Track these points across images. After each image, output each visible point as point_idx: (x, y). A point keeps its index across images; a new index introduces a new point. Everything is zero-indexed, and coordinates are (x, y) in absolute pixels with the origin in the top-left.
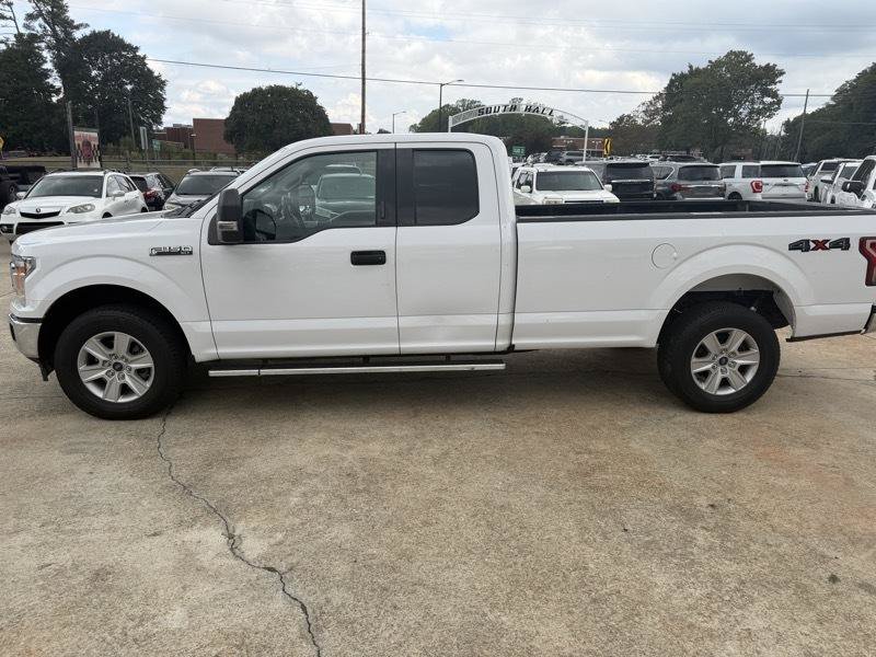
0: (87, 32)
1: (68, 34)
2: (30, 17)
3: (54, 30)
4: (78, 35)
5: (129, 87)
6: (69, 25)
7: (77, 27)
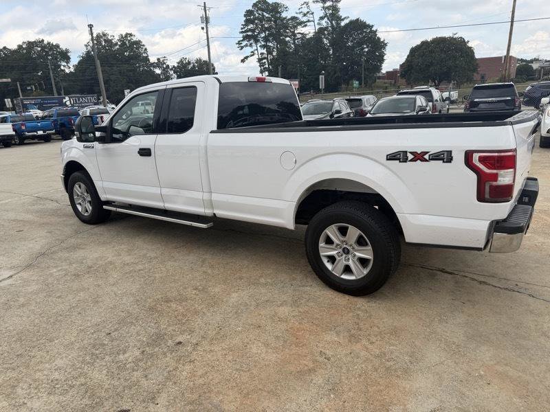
0: (347, 21)
1: (338, 24)
2: (322, 18)
3: (332, 23)
4: (343, 24)
5: (366, 50)
6: (340, 19)
7: (343, 20)
